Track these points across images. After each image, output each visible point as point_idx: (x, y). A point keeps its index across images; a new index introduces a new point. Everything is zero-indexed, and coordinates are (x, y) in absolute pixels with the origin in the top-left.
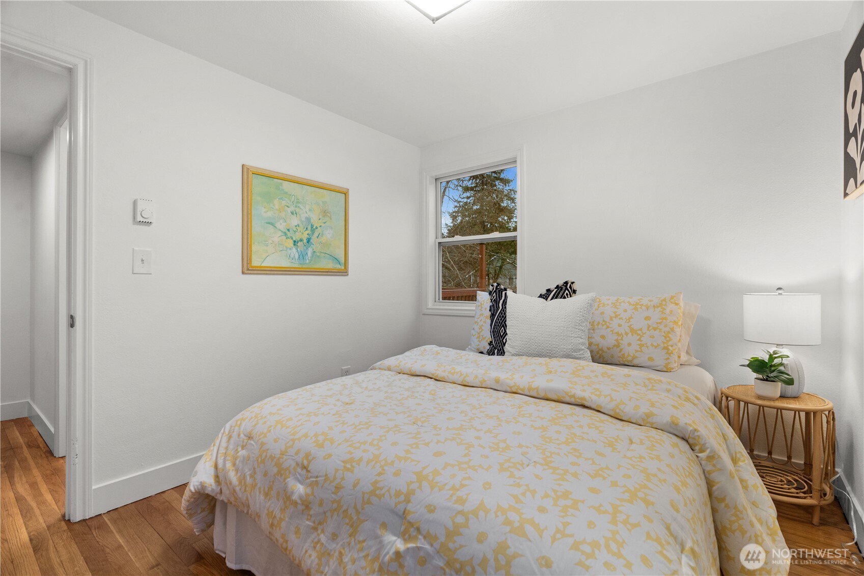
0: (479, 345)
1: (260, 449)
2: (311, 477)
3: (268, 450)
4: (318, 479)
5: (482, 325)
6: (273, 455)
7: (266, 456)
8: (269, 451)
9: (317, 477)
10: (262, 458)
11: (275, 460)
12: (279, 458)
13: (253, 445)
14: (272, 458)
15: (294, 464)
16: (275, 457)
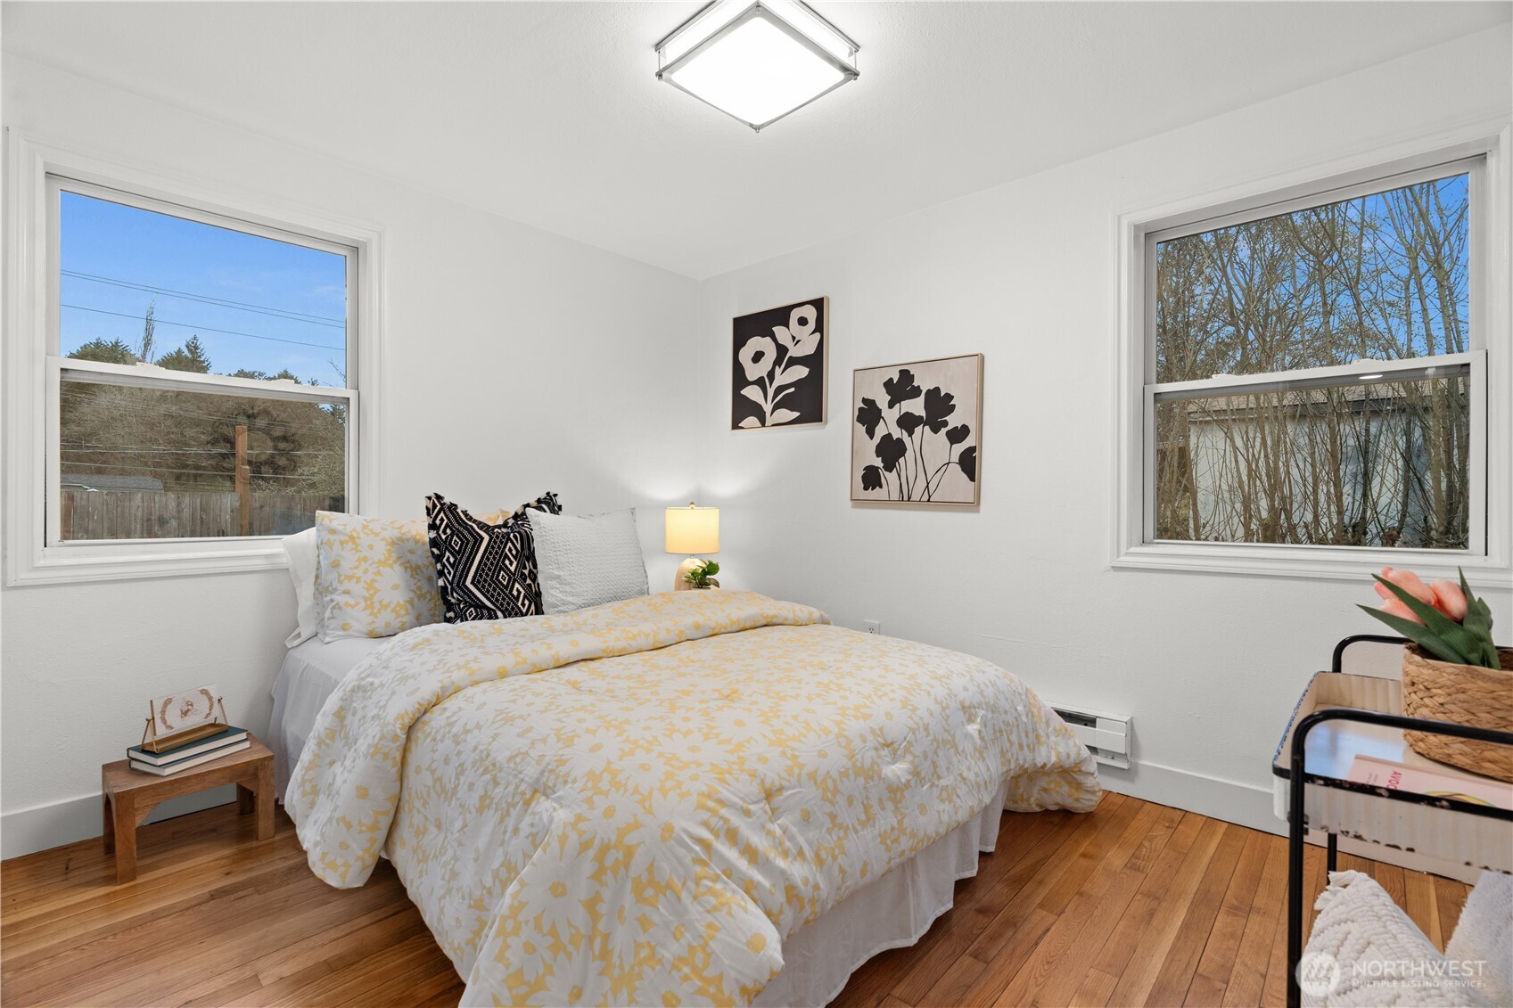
0: (373, 622)
1: (816, 783)
2: (900, 745)
3: (828, 772)
4: (908, 739)
5: (373, 581)
6: (843, 770)
7: (834, 781)
8: (831, 773)
9: (905, 738)
10: (831, 789)
11: (851, 771)
12: (854, 765)
13: (800, 792)
14: (844, 774)
15: (873, 753)
16: (848, 770)
